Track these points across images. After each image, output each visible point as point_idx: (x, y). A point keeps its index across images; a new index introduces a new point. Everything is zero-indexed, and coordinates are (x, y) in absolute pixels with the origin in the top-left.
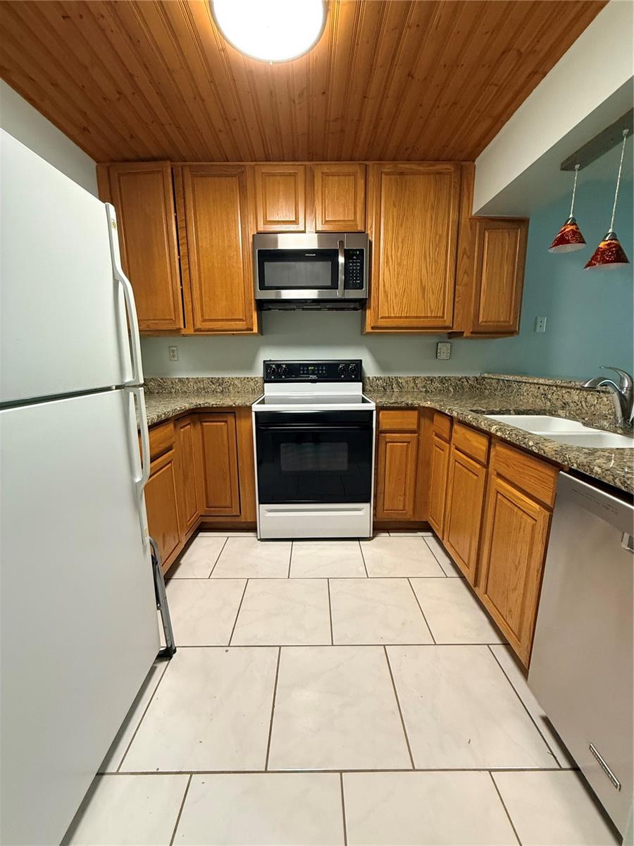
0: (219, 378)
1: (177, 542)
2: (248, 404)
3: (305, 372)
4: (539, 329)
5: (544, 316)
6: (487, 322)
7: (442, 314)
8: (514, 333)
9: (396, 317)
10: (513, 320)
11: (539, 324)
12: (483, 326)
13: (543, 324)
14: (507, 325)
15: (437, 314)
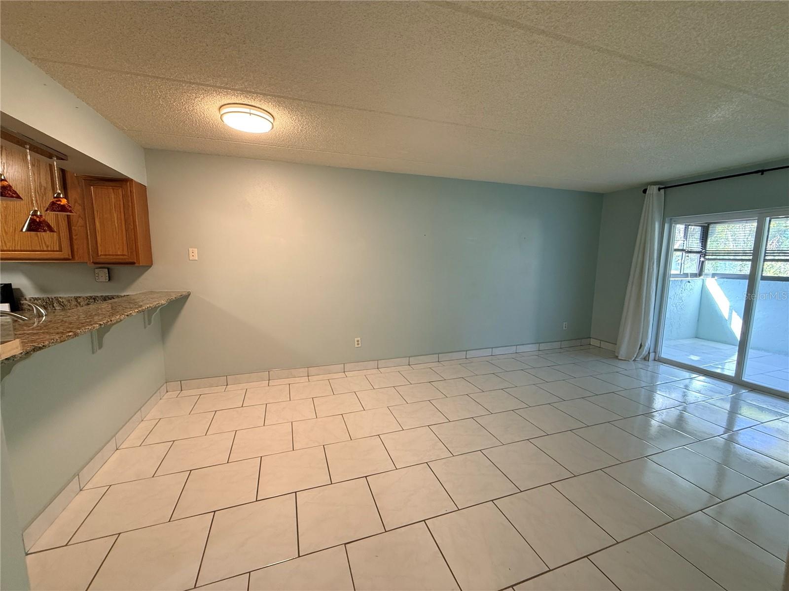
4: (191, 258)
5: (195, 248)
6: (106, 255)
7: (59, 249)
8: (133, 263)
9: (9, 251)
10: (129, 254)
11: (191, 254)
12: (102, 259)
13: (194, 254)
14: (125, 257)
15: (53, 248)
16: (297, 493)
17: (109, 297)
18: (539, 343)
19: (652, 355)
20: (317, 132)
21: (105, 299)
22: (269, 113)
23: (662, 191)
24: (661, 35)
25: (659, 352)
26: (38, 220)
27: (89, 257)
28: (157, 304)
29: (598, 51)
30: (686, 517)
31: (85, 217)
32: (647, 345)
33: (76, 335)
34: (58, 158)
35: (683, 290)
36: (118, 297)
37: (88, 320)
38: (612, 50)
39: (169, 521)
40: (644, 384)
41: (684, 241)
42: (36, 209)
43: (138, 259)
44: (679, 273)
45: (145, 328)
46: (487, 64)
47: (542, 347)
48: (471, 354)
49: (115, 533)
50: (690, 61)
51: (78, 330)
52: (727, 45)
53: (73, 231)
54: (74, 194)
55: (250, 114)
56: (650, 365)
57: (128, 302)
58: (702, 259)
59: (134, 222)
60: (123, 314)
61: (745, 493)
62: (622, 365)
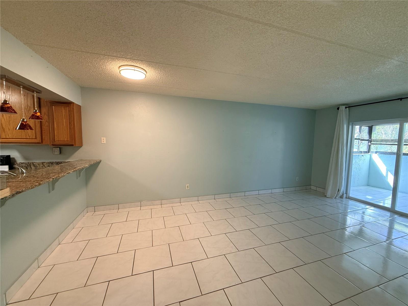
4: (102, 142)
5: (104, 137)
6: (59, 141)
7: (35, 137)
8: (73, 145)
9: (10, 139)
10: (71, 140)
11: (102, 140)
12: (57, 143)
13: (104, 140)
14: (69, 142)
15: (32, 137)
16: (154, 271)
17: (60, 162)
18: (284, 188)
19: (345, 195)
20: (168, 79)
21: (58, 163)
22: (144, 70)
23: (347, 109)
24: (347, 30)
25: (349, 194)
26: (24, 124)
27: (50, 142)
28: (84, 167)
29: (314, 38)
30: (370, 290)
31: (49, 121)
32: (342, 190)
33: (40, 184)
34: (37, 92)
35: (360, 160)
36: (64, 162)
37: (47, 176)
38: (322, 38)
39: (85, 286)
40: (340, 211)
41: (359, 134)
42: (24, 118)
43: (75, 143)
44: (357, 151)
45: (77, 179)
46: (256, 45)
47: (285, 190)
48: (247, 193)
49: (55, 293)
50: (363, 43)
51: (41, 182)
52: (383, 35)
53: (43, 128)
54: (44, 110)
55: (134, 70)
56: (344, 201)
57: (69, 166)
58: (369, 144)
59: (74, 124)
60: (65, 173)
61: (402, 276)
62: (329, 200)
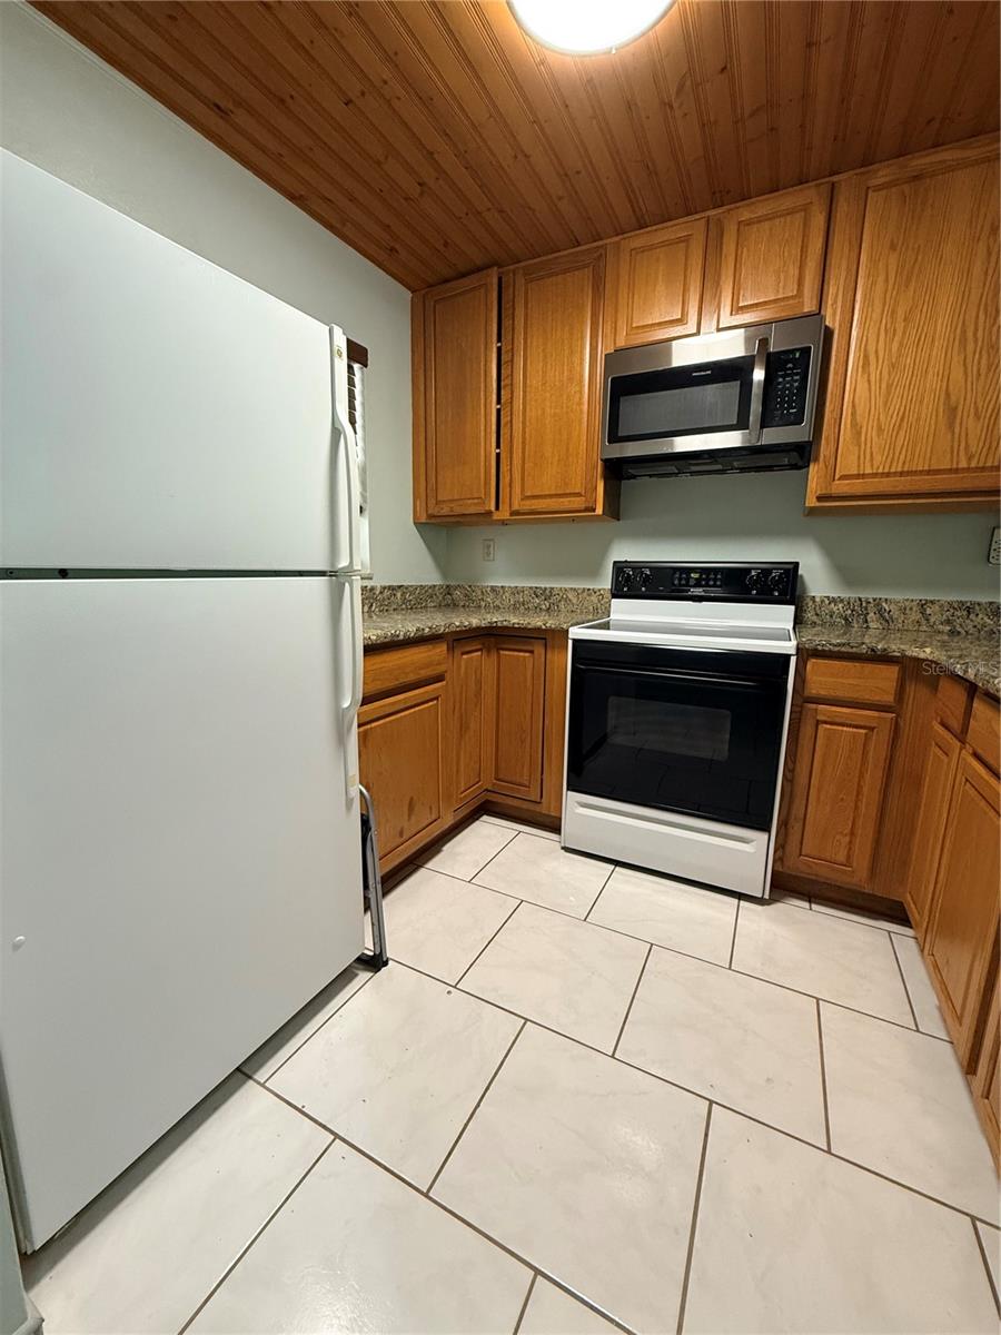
0: (546, 589)
1: (434, 817)
2: (565, 626)
3: (683, 582)
